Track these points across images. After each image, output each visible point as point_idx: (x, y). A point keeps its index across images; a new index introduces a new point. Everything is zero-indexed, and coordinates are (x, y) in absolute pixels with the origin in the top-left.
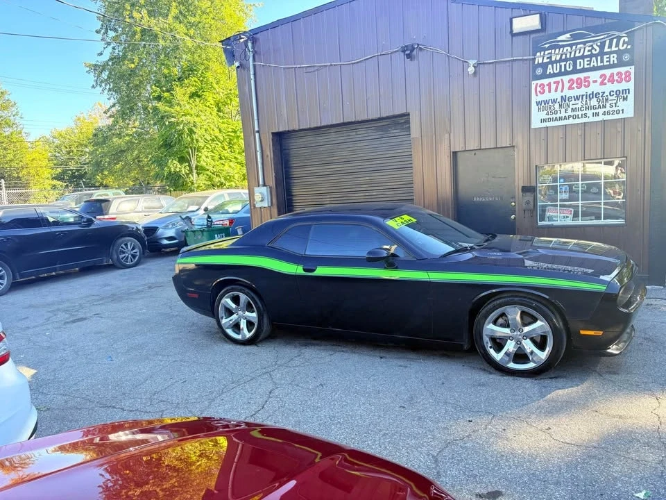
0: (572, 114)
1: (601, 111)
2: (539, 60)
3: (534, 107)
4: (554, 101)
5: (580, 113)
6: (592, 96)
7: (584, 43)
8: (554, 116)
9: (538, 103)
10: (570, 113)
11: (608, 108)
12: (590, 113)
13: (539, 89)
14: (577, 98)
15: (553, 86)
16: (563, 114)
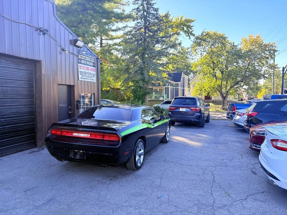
0: (87, 78)
1: (91, 79)
2: (79, 57)
3: (79, 73)
4: (83, 72)
5: (88, 78)
6: (90, 73)
7: (88, 57)
8: (83, 77)
9: (80, 72)
10: (86, 78)
11: (92, 78)
12: (89, 78)
13: (80, 67)
14: (87, 73)
15: (83, 67)
16: (85, 77)
